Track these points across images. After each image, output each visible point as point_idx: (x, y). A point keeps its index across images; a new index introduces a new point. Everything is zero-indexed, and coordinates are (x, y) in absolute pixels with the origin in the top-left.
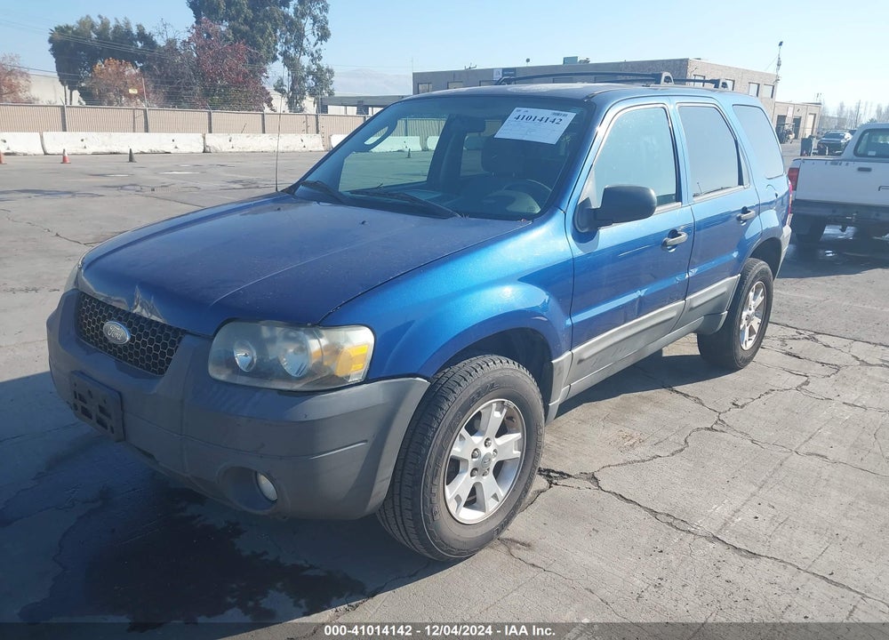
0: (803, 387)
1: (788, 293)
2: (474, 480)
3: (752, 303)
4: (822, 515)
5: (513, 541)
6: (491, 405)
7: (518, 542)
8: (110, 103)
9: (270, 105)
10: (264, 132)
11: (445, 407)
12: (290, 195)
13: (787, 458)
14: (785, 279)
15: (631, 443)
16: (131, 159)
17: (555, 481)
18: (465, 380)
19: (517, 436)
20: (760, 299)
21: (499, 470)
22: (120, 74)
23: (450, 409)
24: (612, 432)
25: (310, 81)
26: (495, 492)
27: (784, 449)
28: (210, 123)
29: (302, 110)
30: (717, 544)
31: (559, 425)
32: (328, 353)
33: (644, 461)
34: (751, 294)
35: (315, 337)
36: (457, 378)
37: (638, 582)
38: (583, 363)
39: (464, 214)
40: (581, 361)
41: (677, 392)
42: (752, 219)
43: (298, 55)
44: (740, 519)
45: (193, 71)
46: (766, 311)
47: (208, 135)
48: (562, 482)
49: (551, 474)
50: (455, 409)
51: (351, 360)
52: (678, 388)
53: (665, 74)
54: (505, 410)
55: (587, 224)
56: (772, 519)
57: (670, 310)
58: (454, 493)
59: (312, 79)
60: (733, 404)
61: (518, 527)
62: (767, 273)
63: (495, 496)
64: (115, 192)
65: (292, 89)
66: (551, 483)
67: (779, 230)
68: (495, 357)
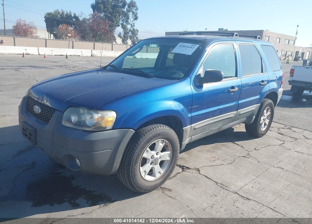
0: (282, 145)
1: (285, 113)
2: (152, 166)
3: (265, 114)
4: (276, 188)
5: (165, 188)
6: (159, 141)
7: (167, 189)
8: (63, 39)
9: (115, 41)
10: (112, 50)
11: (141, 140)
12: (104, 69)
13: (269, 168)
14: (285, 108)
15: (215, 159)
16: (67, 57)
17: (185, 170)
18: (149, 131)
19: (169, 152)
20: (269, 113)
21: (162, 164)
22: (67, 29)
23: (143, 141)
24: (209, 155)
25: (130, 34)
26: (159, 171)
27: (269, 165)
28: (94, 46)
29: (127, 43)
30: (237, 195)
31: (191, 151)
32: (101, 119)
33: (218, 165)
34: (265, 111)
35: (96, 113)
36: (146, 131)
37: (205, 205)
38: (195, 130)
39: (157, 77)
40: (195, 129)
41: (235, 144)
42: (265, 85)
43: (127, 25)
44: (247, 187)
45: (90, 29)
46: (271, 117)
47: (93, 51)
48: (187, 170)
49: (184, 168)
50: (145, 141)
51: (108, 122)
52: (236, 142)
53: (235, 33)
54: (164, 143)
55: (199, 82)
56: (258, 188)
57: (232, 114)
58: (144, 169)
59: (131, 33)
60: (255, 149)
61: (167, 184)
62: (272, 104)
63: (160, 172)
64: (59, 68)
65: (124, 36)
66: (183, 170)
67: (277, 89)
68: (161, 125)
